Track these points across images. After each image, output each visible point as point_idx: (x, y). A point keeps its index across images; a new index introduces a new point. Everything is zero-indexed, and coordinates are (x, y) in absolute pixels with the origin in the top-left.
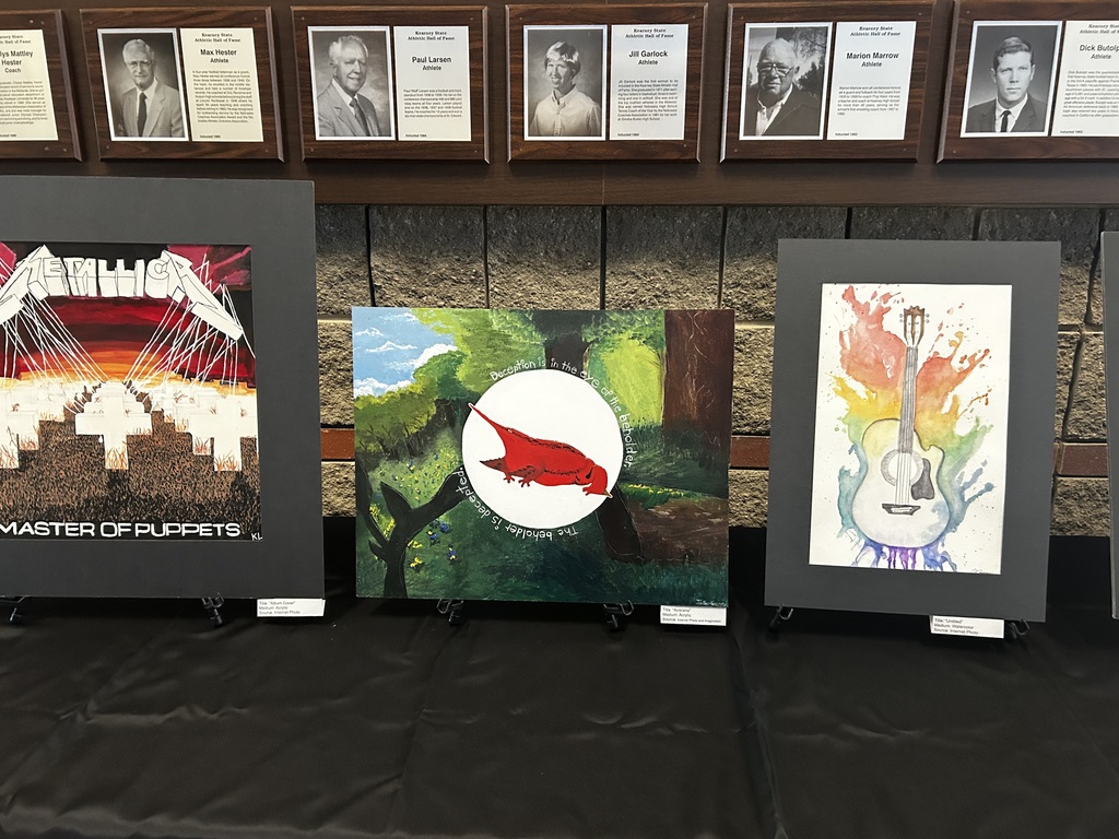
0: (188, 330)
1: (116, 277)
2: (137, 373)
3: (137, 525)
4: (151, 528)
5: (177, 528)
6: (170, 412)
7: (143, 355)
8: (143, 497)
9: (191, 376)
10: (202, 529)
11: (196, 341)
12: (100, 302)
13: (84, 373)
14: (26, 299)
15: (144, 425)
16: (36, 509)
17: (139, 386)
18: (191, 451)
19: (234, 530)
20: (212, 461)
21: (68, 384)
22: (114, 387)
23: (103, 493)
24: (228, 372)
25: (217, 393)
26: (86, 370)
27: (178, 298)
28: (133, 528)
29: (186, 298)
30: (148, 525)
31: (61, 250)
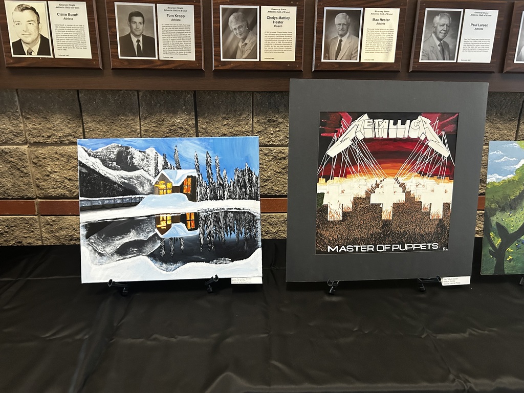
0: (425, 153)
1: (397, 129)
2: (401, 174)
3: (393, 245)
4: (400, 247)
5: (411, 246)
6: (414, 192)
7: (404, 165)
8: (397, 232)
9: (425, 174)
10: (422, 246)
11: (428, 158)
12: (389, 141)
13: (377, 174)
14: (353, 140)
15: (401, 198)
16: (348, 239)
17: (401, 180)
18: (421, 210)
19: (435, 246)
20: (430, 214)
21: (369, 180)
22: (390, 181)
23: (379, 231)
24: (441, 172)
25: (435, 183)
26: (378, 173)
27: (422, 138)
28: (391, 247)
29: (426, 138)
30: (398, 245)
31: (373, 116)
